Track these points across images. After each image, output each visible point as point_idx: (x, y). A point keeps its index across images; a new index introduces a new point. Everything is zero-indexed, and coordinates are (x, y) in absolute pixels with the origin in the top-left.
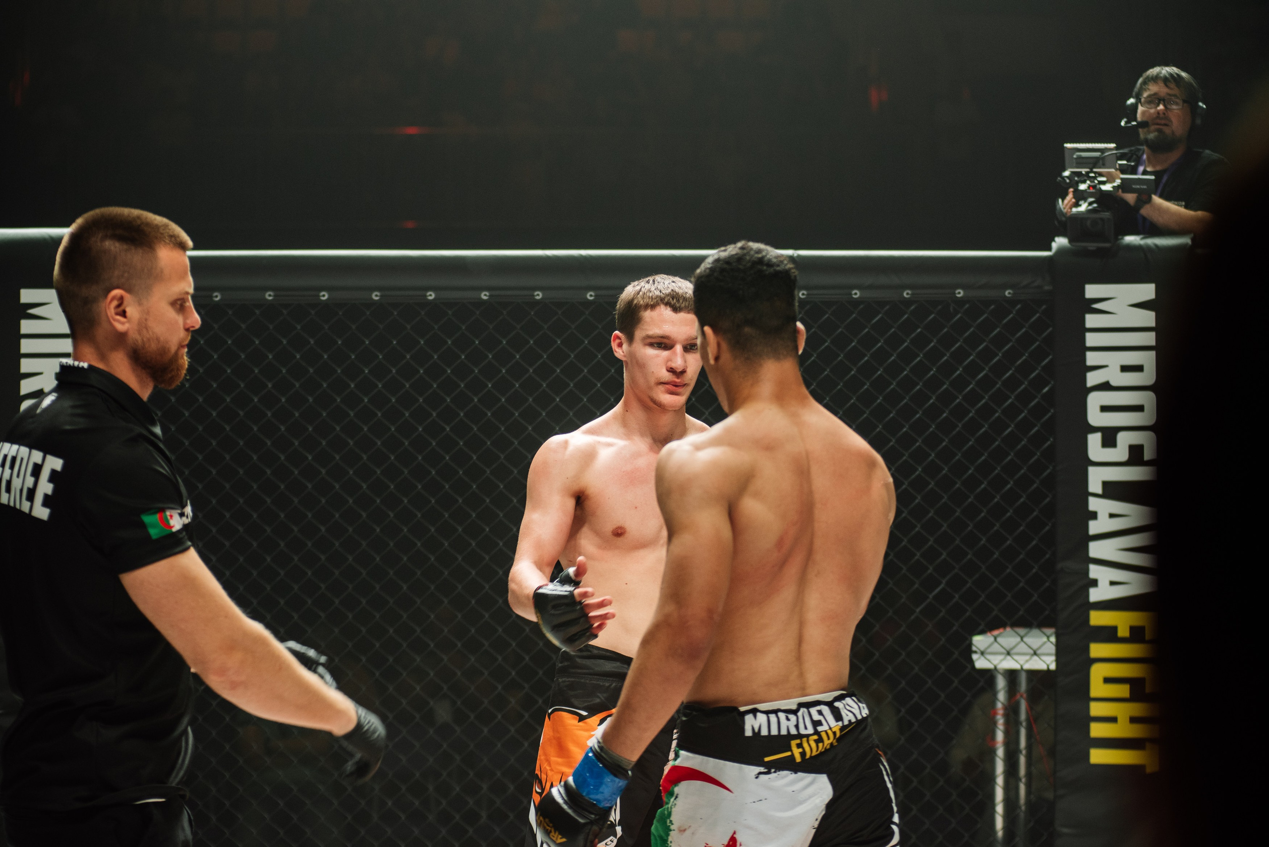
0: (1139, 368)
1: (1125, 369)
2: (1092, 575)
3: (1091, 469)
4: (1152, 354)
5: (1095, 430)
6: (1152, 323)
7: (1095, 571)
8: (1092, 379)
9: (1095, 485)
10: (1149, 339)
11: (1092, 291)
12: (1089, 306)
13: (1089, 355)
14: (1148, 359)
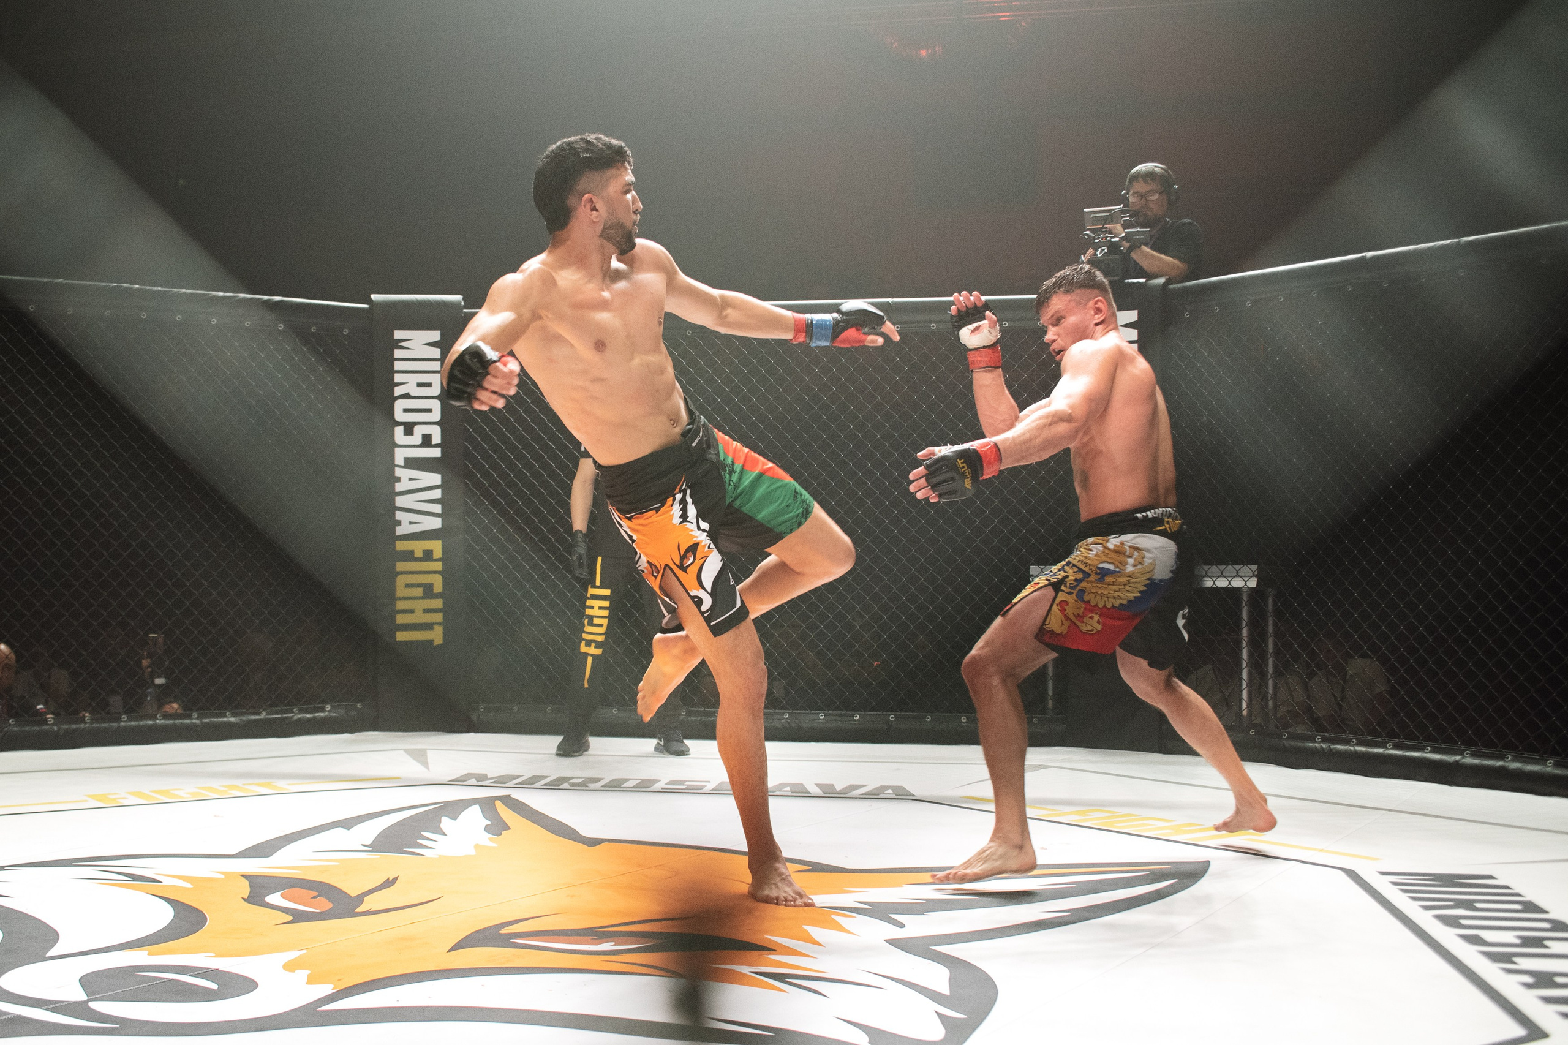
6: (1136, 337)
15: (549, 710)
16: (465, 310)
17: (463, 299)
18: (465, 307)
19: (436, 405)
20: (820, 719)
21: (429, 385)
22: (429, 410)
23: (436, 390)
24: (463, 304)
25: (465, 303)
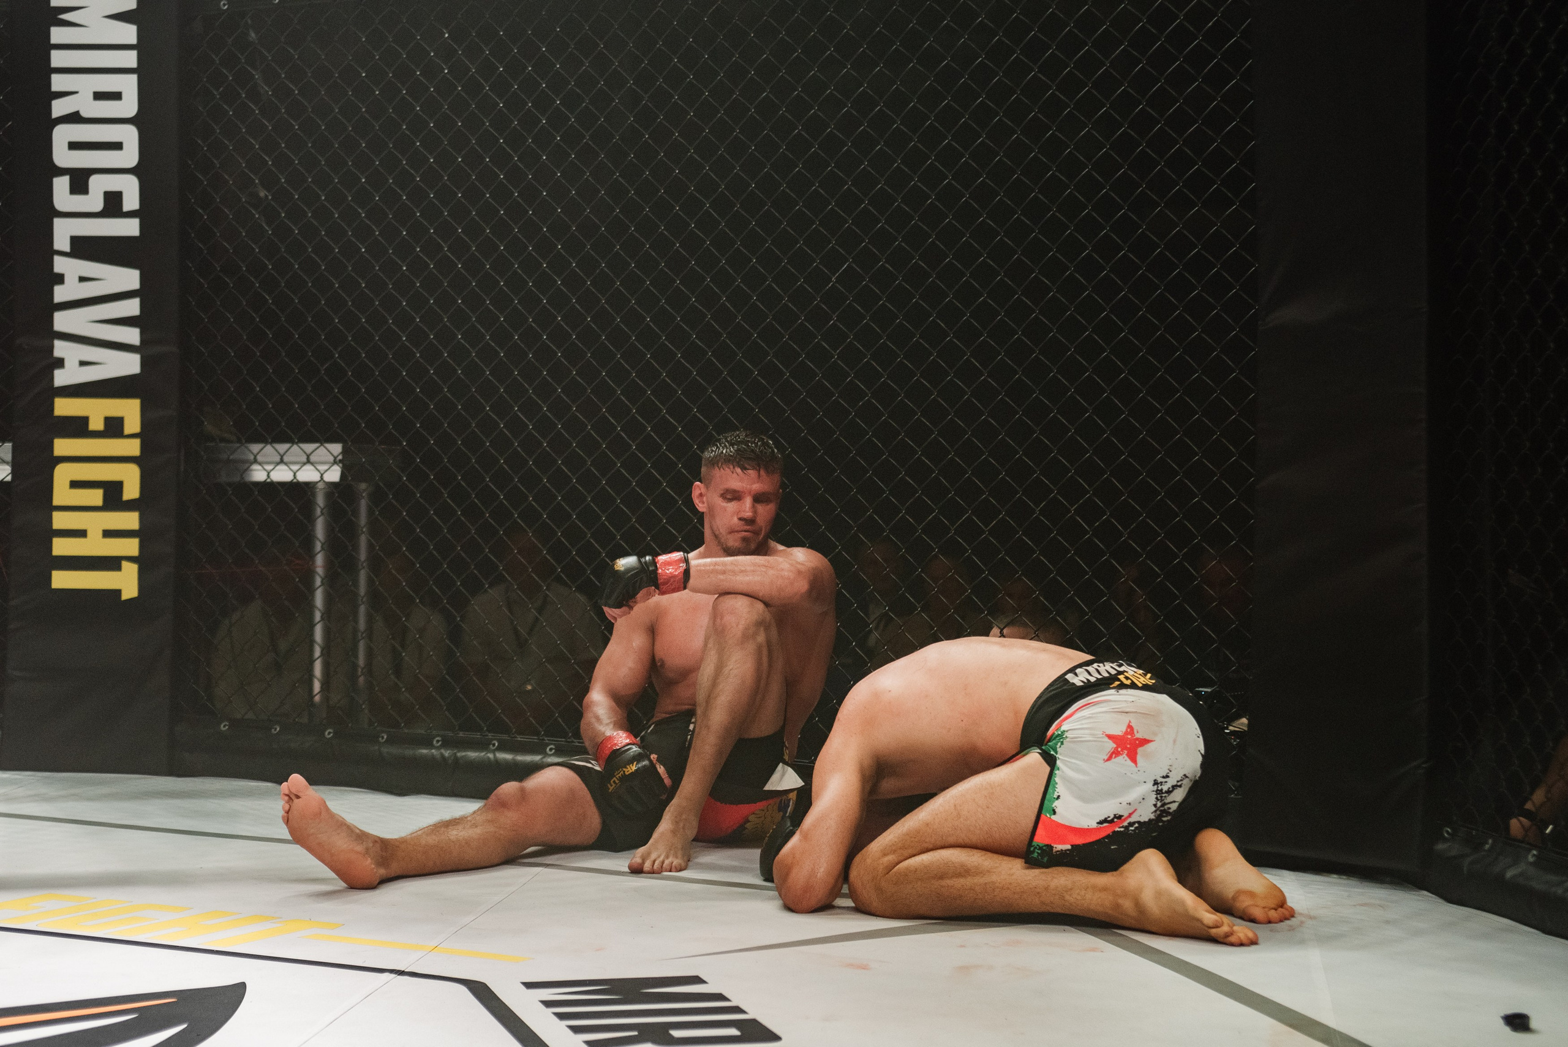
0: (117, 97)
1: (99, 96)
2: (57, 353)
3: (57, 221)
4: (133, 78)
5: (62, 172)
7: (60, 348)
8: (59, 108)
9: (61, 242)
10: (130, 59)
12: (55, 17)
13: (55, 78)
14: (129, 85)
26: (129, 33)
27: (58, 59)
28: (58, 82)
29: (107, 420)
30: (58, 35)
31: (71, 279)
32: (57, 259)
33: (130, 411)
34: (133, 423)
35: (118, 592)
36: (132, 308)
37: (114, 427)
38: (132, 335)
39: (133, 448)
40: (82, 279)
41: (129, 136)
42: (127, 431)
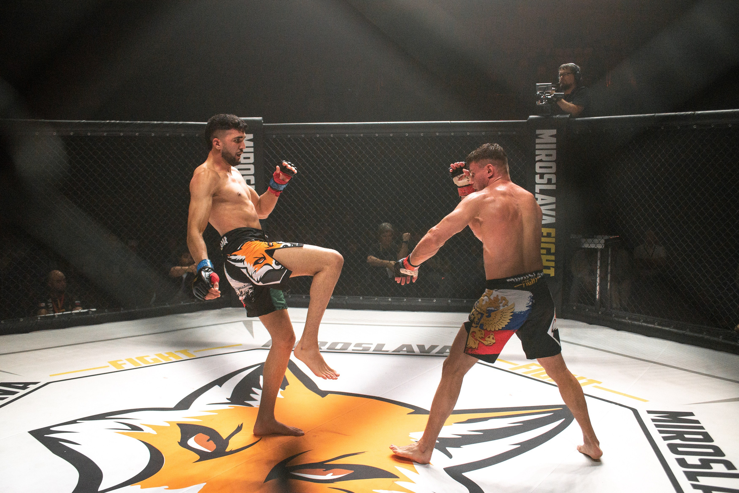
0: (551, 155)
1: (547, 155)
3: (536, 185)
4: (555, 151)
5: (537, 174)
6: (555, 141)
8: (537, 158)
9: (537, 191)
10: (554, 146)
11: (538, 132)
12: (537, 136)
13: (537, 151)
14: (554, 152)
15: (304, 297)
16: (263, 124)
17: (263, 119)
18: (264, 123)
19: (252, 167)
20: (420, 302)
21: (249, 158)
22: (249, 169)
23: (252, 160)
24: (263, 122)
25: (263, 121)
26: (554, 140)
27: (537, 147)
28: (537, 152)
29: (548, 233)
30: (538, 141)
31: (539, 199)
32: (536, 194)
33: (552, 231)
34: (553, 234)
35: (550, 274)
36: (553, 206)
37: (549, 235)
38: (553, 213)
39: (553, 240)
40: (542, 199)
41: (554, 165)
42: (552, 236)
